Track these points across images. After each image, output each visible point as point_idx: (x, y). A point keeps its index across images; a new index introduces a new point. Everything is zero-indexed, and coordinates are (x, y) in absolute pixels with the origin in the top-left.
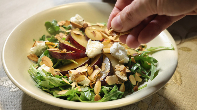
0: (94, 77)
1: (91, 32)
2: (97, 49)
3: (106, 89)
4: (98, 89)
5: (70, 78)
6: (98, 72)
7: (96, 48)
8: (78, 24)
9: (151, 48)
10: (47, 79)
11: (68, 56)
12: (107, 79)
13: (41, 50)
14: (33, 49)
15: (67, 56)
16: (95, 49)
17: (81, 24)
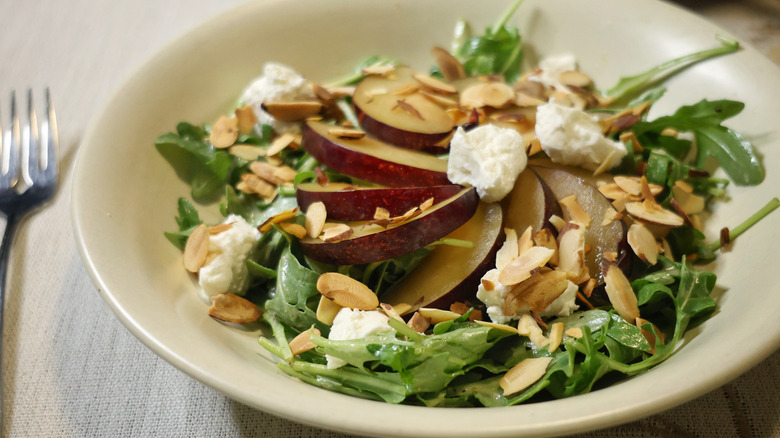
0: (579, 265)
1: (394, 108)
2: (511, 155)
3: (658, 281)
4: (626, 298)
5: (490, 310)
6: (581, 236)
7: (508, 151)
8: (297, 99)
9: (624, 81)
10: (430, 354)
11: (426, 227)
12: (635, 246)
13: (246, 262)
14: (213, 273)
15: (425, 231)
16: (504, 157)
17: (308, 98)
